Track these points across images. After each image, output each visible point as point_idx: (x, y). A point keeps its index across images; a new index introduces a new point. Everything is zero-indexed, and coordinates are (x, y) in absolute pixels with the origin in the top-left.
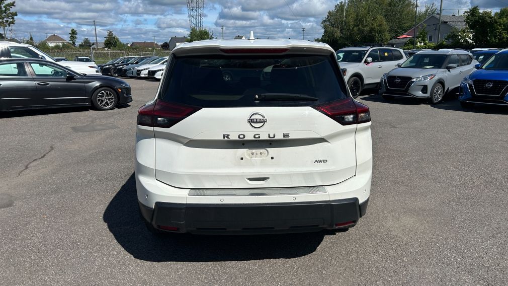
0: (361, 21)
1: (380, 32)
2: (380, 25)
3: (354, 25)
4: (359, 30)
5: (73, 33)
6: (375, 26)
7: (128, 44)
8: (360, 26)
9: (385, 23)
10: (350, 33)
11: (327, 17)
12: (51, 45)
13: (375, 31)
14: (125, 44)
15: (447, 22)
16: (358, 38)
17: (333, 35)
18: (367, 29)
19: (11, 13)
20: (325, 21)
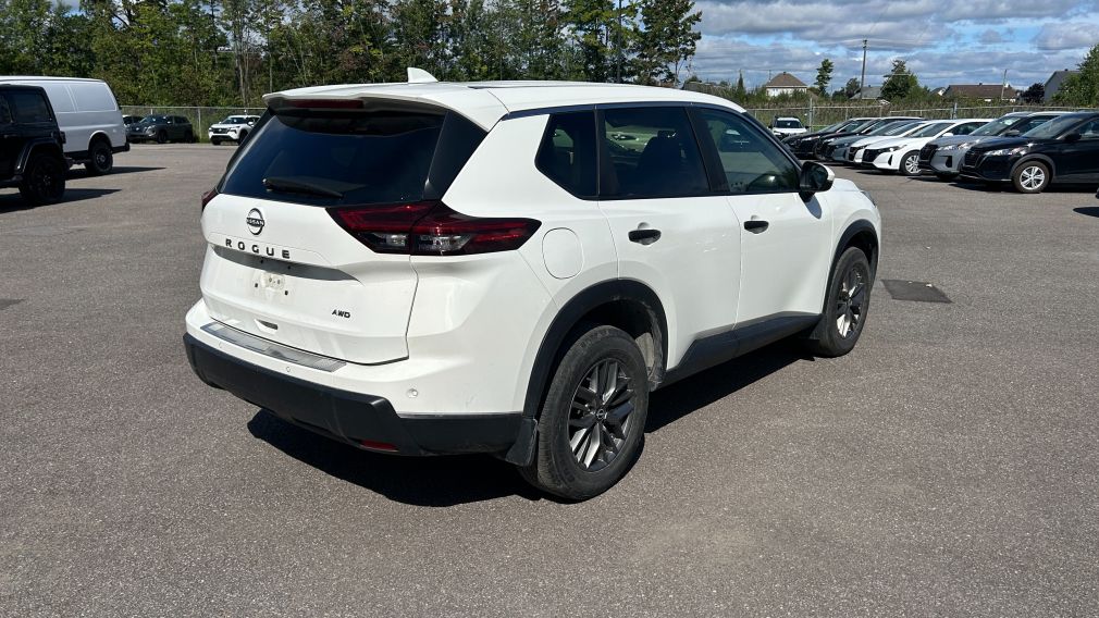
5: (826, 67)
7: (939, 89)
12: (774, 93)
14: (932, 89)
19: (690, 35)
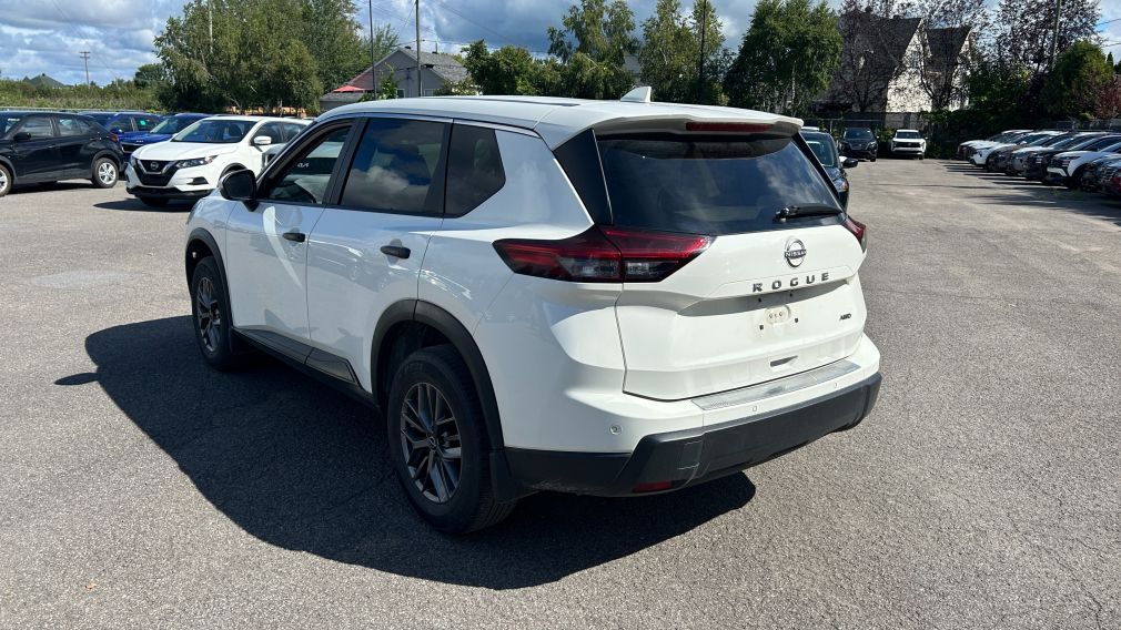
0: (255, 48)
1: (300, 76)
2: (299, 61)
3: (239, 57)
4: (251, 67)
6: (289, 61)
8: (254, 60)
9: (309, 58)
10: (232, 74)
11: (166, 32)
13: (289, 72)
15: (431, 66)
16: (252, 85)
17: (191, 77)
18: (271, 67)
20: (161, 40)
